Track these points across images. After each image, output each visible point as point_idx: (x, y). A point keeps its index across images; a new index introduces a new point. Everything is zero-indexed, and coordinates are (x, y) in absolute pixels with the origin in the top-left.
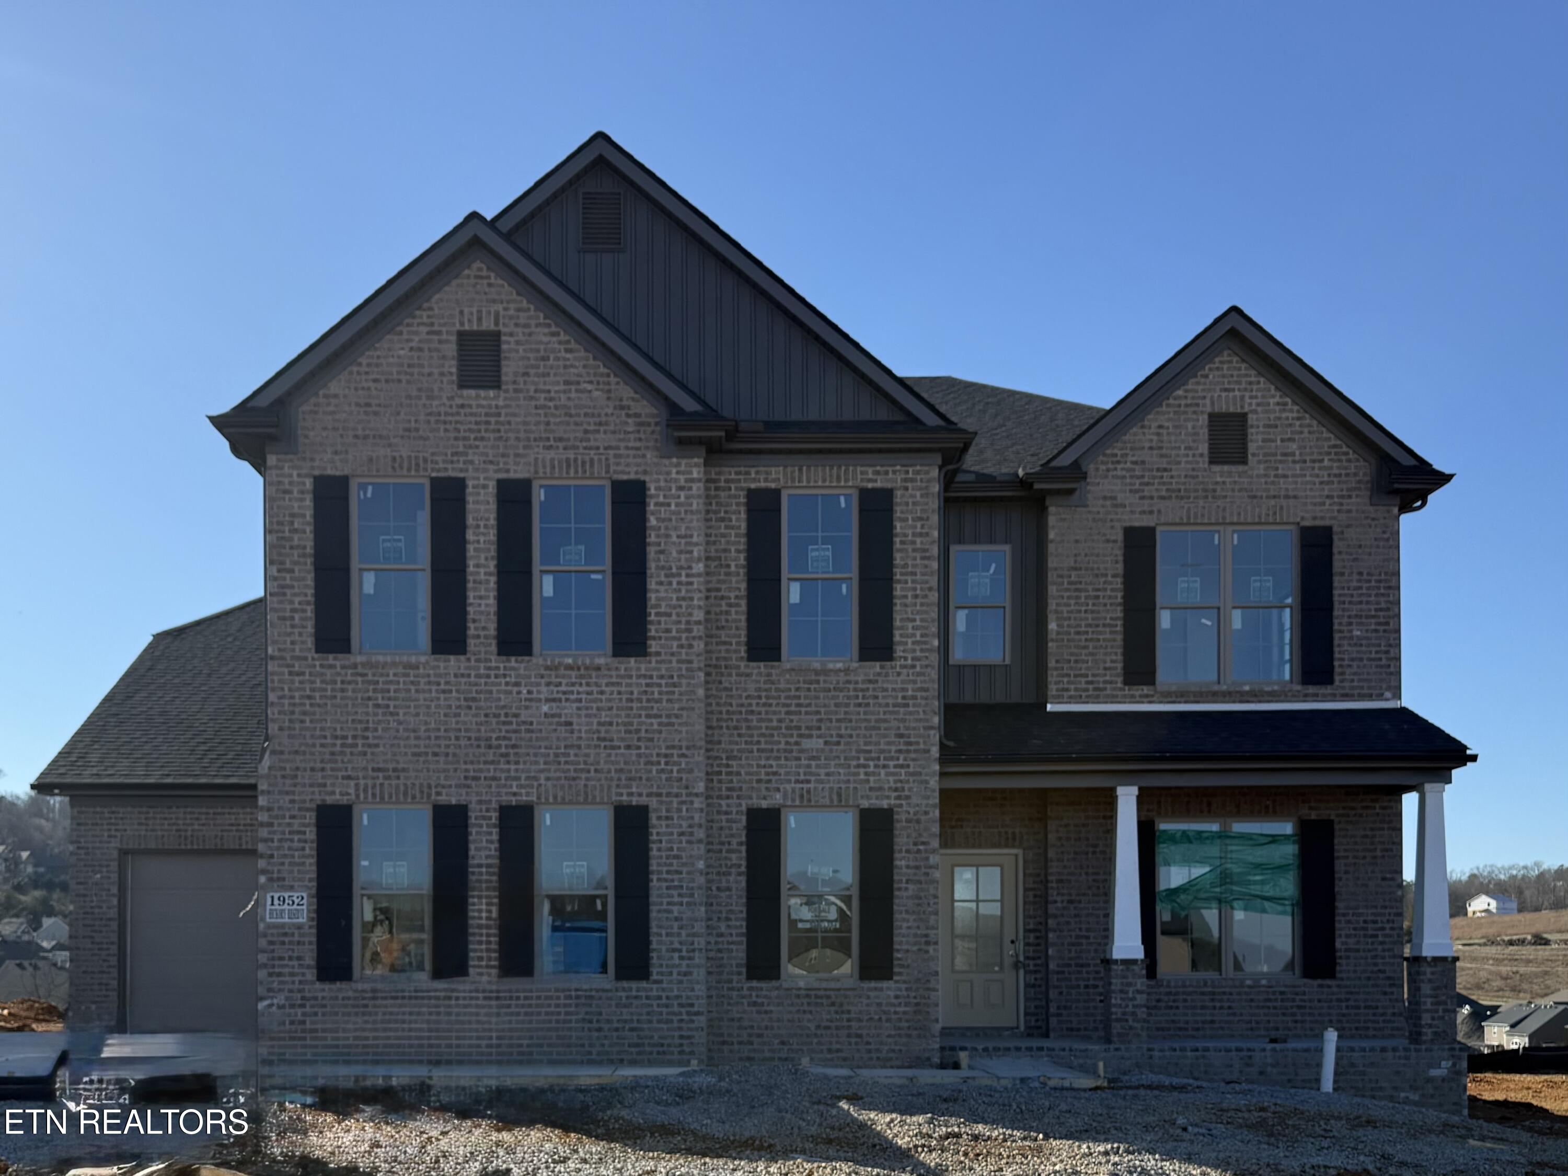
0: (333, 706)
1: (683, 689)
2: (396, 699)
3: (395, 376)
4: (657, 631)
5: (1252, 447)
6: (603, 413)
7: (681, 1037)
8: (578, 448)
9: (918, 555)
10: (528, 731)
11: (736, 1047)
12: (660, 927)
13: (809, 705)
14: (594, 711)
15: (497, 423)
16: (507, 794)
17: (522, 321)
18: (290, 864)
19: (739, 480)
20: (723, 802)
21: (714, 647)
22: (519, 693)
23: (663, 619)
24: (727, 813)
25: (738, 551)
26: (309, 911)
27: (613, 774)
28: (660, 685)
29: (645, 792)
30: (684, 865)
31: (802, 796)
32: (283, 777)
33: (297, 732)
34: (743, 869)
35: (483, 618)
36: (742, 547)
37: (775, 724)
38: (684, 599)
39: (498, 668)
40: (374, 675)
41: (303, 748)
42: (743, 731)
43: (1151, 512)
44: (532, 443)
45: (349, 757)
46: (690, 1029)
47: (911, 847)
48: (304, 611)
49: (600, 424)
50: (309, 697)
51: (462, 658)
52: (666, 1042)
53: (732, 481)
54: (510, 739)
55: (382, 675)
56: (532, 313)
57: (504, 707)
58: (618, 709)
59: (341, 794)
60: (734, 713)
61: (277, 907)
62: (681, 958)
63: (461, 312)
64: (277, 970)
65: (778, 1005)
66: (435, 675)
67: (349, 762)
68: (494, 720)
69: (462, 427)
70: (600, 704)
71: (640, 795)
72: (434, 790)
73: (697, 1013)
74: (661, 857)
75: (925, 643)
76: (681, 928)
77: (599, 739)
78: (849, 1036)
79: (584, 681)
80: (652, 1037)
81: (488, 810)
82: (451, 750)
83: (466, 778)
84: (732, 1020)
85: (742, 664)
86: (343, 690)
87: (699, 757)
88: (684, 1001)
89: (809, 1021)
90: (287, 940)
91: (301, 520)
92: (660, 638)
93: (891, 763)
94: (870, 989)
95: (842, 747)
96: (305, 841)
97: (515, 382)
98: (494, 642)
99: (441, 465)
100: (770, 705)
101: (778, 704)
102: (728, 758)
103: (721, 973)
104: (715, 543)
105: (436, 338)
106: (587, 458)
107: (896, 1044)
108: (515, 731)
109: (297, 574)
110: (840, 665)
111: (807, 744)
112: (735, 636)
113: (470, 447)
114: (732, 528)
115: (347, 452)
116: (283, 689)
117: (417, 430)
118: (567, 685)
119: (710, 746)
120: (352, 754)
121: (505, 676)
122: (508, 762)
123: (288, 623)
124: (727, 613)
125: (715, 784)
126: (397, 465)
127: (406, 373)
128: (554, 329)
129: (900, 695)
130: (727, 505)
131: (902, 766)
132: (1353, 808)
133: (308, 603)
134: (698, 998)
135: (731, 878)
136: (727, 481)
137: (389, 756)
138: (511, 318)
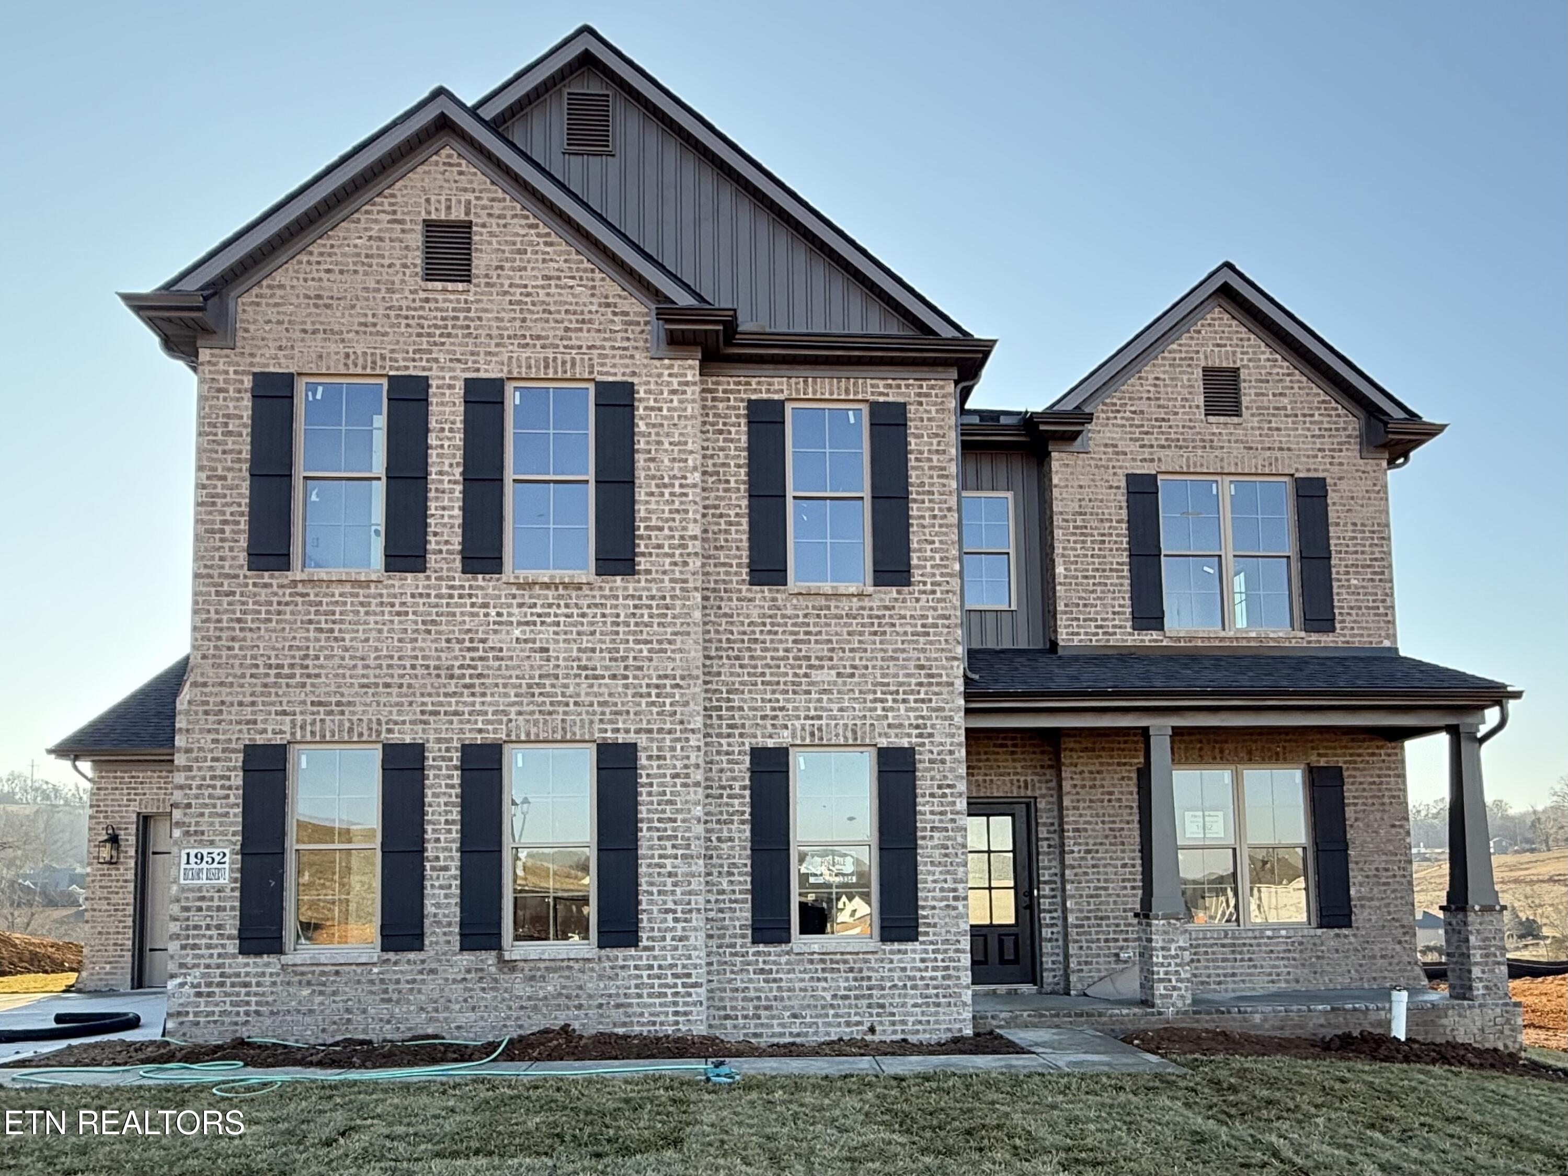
0: (267, 630)
1: (677, 612)
2: (342, 622)
3: (351, 267)
4: (646, 546)
5: (1245, 401)
6: (586, 310)
7: (676, 1013)
8: (557, 346)
9: (935, 473)
10: (497, 658)
11: (741, 1021)
12: (651, 884)
13: (820, 633)
14: (575, 636)
15: (466, 318)
16: (470, 731)
17: (496, 212)
18: (211, 815)
19: (739, 391)
20: (723, 741)
21: (711, 569)
22: (487, 615)
23: (653, 534)
24: (727, 753)
25: (738, 466)
26: (232, 870)
27: (596, 707)
28: (650, 607)
29: (633, 728)
30: (678, 811)
31: (812, 734)
32: (206, 713)
33: (224, 660)
34: (747, 816)
35: (446, 530)
36: (742, 461)
37: (781, 653)
38: (678, 511)
39: (462, 587)
40: (317, 595)
41: (230, 679)
42: (746, 662)
43: (1152, 460)
44: (506, 340)
45: (284, 688)
46: (686, 1004)
47: (936, 790)
48: (237, 523)
49: (583, 321)
50: (239, 620)
51: (421, 575)
52: (658, 1019)
53: (731, 392)
54: (475, 668)
55: (326, 595)
56: (508, 203)
57: (469, 631)
58: (602, 633)
59: (274, 732)
60: (735, 642)
61: (193, 866)
62: (676, 920)
63: (428, 201)
64: (191, 941)
65: (789, 972)
66: (389, 595)
67: (284, 694)
68: (457, 646)
69: (426, 323)
70: (580, 628)
71: (627, 731)
72: (384, 727)
73: (696, 985)
74: (652, 803)
75: (946, 567)
76: (675, 884)
77: (579, 667)
78: (869, 1006)
79: (562, 603)
80: (642, 1015)
81: (448, 750)
82: (405, 681)
83: (423, 712)
84: (737, 990)
85: (744, 588)
86: (279, 613)
87: (697, 689)
88: (679, 970)
89: (824, 989)
90: (204, 904)
91: (237, 422)
92: (650, 554)
93: (911, 697)
94: (892, 952)
95: (856, 679)
96: (230, 788)
97: (487, 276)
98: (458, 558)
99: (402, 364)
100: (776, 633)
101: (784, 632)
102: (728, 692)
103: (722, 937)
104: (712, 456)
105: (398, 227)
106: (568, 357)
107: (923, 1013)
108: (481, 659)
109: (229, 482)
110: (852, 590)
111: (816, 676)
112: (736, 557)
113: (435, 344)
114: (732, 441)
115: (292, 347)
116: (208, 611)
117: (375, 325)
118: (543, 606)
119: (708, 678)
120: (288, 685)
121: (470, 596)
122: (473, 694)
123: (217, 536)
124: (727, 532)
125: (715, 721)
126: (350, 362)
127: (363, 264)
128: (532, 221)
129: (919, 622)
130: (726, 416)
131: (923, 701)
132: (1359, 755)
133: (242, 514)
134: (695, 967)
135: (734, 827)
136: (725, 391)
137: (333, 688)
138: (484, 208)
